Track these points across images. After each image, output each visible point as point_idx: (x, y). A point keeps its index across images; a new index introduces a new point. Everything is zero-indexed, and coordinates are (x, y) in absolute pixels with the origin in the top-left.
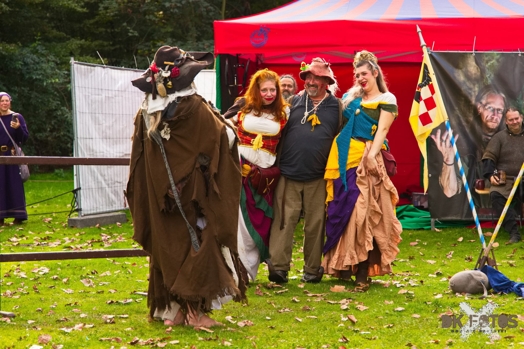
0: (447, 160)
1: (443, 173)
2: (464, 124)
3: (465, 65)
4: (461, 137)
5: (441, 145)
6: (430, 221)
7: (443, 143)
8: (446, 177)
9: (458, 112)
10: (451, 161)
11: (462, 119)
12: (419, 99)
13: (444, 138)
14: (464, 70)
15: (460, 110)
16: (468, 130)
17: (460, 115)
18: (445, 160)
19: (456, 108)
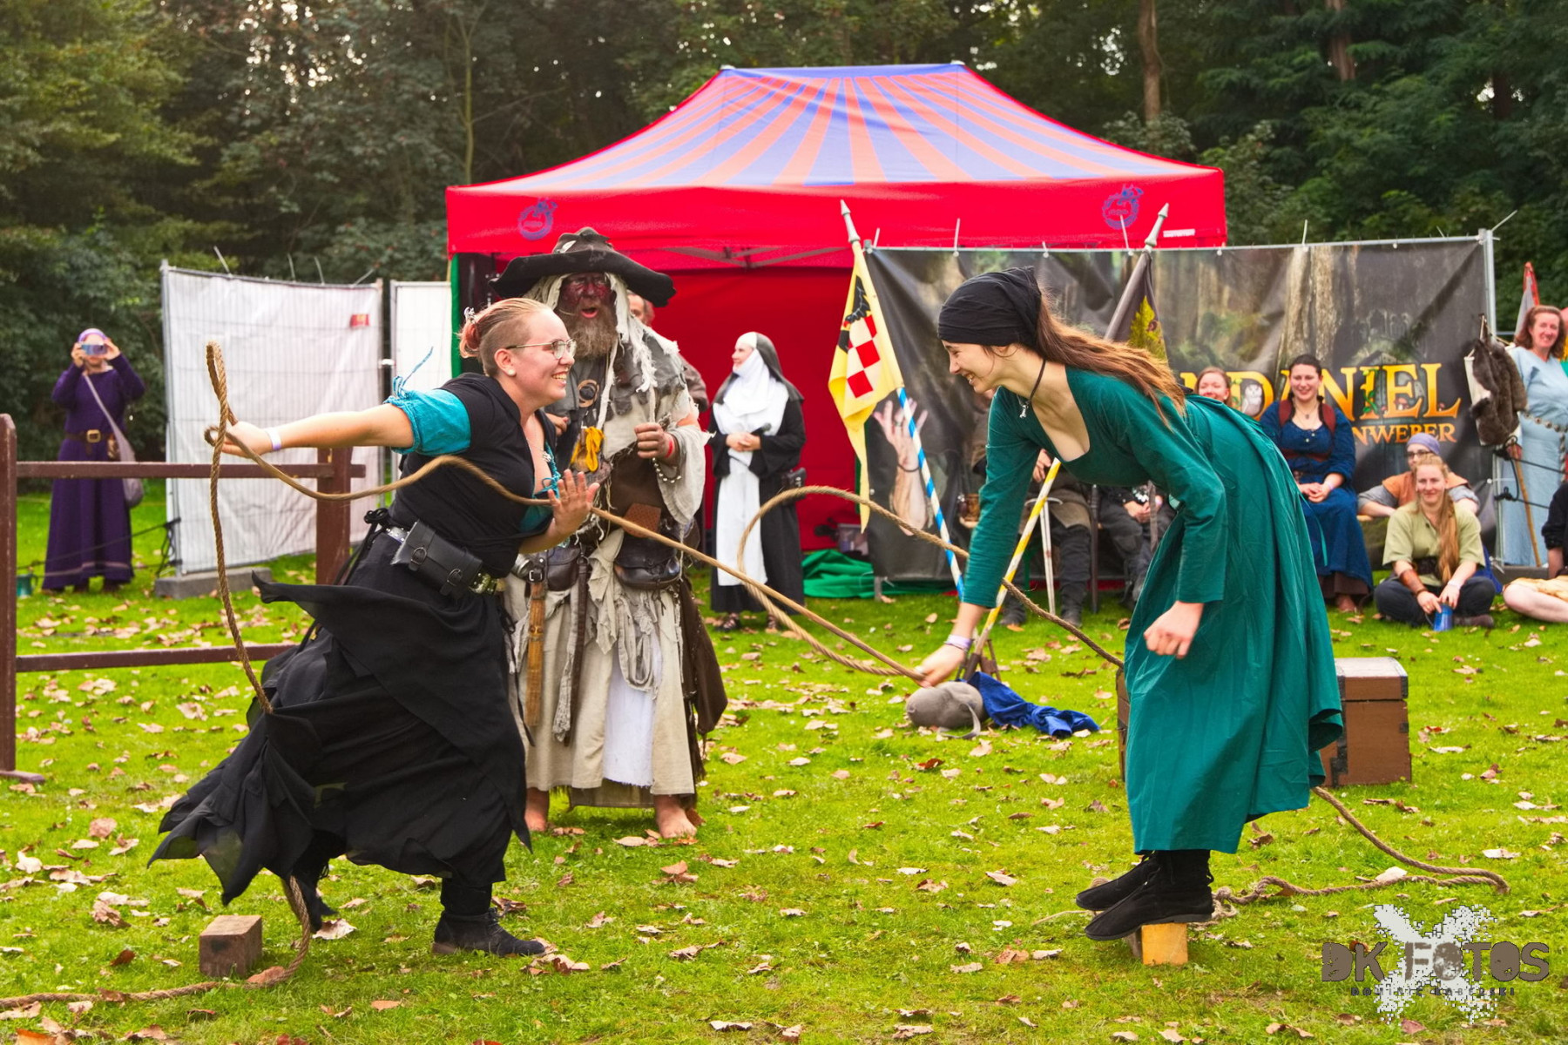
0: (905, 461)
1: (897, 487)
2: (938, 389)
3: (939, 275)
4: (933, 416)
5: (893, 431)
6: (872, 582)
7: (898, 429)
8: (904, 495)
9: (925, 367)
10: (912, 464)
11: (933, 381)
12: (847, 345)
13: (899, 418)
14: (937, 284)
15: (931, 363)
16: (945, 402)
17: (929, 373)
18: (901, 461)
19: (923, 360)
